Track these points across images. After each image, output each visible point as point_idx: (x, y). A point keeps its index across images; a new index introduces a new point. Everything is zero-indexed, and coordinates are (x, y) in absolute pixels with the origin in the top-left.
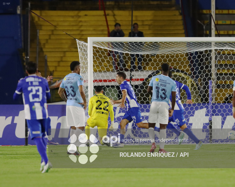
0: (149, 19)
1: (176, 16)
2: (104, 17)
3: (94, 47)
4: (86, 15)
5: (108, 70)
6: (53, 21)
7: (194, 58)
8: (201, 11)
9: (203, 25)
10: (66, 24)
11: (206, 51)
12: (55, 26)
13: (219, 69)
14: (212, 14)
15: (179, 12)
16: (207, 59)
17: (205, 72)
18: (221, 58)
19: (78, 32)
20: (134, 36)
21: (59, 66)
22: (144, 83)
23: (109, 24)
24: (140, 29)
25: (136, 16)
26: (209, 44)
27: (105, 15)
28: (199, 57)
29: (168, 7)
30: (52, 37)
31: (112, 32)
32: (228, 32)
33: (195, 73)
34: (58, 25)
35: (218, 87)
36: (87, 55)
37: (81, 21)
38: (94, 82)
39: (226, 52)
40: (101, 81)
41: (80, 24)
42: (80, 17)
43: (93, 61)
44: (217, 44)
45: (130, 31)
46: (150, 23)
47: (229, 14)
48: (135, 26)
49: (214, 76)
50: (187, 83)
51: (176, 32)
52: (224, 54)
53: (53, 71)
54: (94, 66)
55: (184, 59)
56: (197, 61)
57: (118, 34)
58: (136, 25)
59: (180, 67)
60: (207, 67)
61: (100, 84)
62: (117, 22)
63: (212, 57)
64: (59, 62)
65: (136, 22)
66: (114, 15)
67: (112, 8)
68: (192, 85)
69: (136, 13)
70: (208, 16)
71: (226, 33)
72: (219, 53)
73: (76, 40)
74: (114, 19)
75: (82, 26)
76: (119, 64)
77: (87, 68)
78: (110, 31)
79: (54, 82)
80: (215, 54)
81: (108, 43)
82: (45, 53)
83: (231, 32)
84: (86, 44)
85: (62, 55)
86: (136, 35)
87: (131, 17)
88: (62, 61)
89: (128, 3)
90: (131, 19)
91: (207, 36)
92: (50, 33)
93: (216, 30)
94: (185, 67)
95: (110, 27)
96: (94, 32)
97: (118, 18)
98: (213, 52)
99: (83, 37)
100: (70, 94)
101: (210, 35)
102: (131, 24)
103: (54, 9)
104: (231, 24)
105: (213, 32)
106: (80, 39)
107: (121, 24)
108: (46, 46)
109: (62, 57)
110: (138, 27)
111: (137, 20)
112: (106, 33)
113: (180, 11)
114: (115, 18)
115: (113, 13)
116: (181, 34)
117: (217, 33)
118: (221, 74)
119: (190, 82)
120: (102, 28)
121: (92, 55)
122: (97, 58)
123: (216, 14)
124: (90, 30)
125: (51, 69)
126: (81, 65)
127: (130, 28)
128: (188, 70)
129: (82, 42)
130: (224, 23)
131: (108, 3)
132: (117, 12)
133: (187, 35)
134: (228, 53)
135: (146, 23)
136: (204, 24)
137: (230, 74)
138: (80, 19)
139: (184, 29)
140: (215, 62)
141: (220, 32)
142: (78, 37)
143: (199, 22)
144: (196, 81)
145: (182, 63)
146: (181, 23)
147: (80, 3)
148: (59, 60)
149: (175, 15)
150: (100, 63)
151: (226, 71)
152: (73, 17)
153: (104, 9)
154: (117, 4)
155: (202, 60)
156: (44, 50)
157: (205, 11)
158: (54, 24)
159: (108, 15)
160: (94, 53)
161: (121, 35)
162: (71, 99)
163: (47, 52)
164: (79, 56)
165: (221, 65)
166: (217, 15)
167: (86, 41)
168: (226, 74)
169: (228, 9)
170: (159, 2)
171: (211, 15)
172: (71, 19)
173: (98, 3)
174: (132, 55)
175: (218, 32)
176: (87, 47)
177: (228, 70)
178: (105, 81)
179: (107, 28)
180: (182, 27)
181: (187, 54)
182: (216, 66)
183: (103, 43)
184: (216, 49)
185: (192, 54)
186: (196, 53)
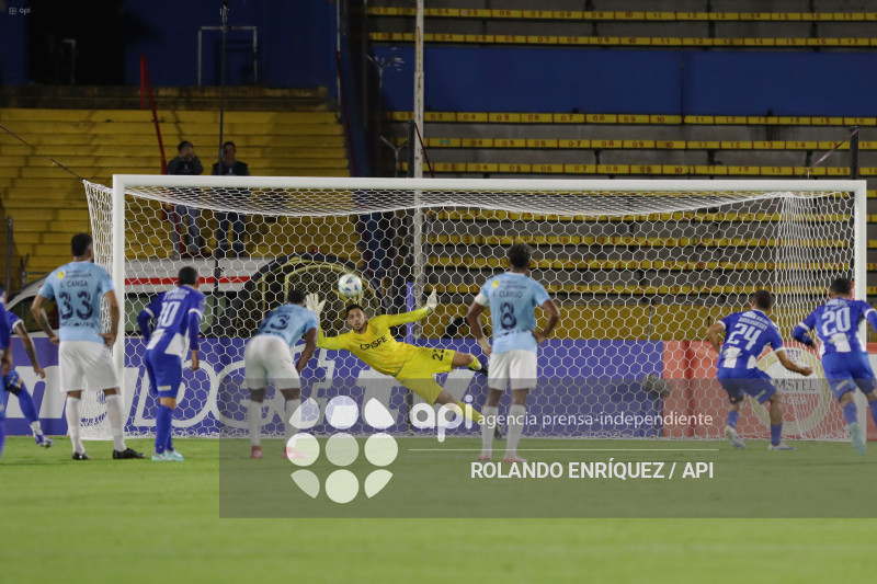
0: (264, 131)
1: (327, 125)
2: (153, 125)
3: (128, 198)
4: (109, 121)
5: (162, 255)
6: (29, 133)
7: (372, 226)
8: (389, 114)
9: (394, 147)
10: (60, 142)
11: (400, 213)
12: (33, 147)
13: (432, 256)
14: (417, 121)
15: (336, 116)
16: (403, 232)
17: (399, 262)
18: (438, 228)
19: (89, 162)
20: (225, 173)
21: (41, 243)
22: (249, 286)
23: (164, 143)
24: (240, 156)
25: (231, 125)
26: (407, 195)
27: (156, 122)
29: (310, 104)
30: (27, 173)
31: (170, 162)
32: (453, 167)
33: (374, 265)
34: (40, 144)
36: (110, 217)
37: (96, 135)
38: (126, 282)
39: (449, 215)
40: (144, 280)
41: (95, 142)
42: (94, 124)
43: (126, 232)
44: (430, 194)
45: (216, 161)
46: (263, 141)
47: (457, 122)
48: (227, 148)
49: (419, 274)
51: (329, 164)
52: (444, 220)
53: (28, 256)
54: (127, 245)
55: (348, 228)
56: (379, 235)
57: (186, 167)
58: (229, 147)
59: (338, 248)
60: (404, 251)
61: (143, 289)
62: (185, 138)
63: (415, 227)
64: (42, 233)
65: (230, 139)
66: (177, 122)
67: (173, 105)
69: (229, 117)
70: (406, 126)
71: (449, 170)
72: (432, 218)
73: (84, 180)
74: (177, 133)
75: (98, 146)
76: (187, 239)
77: (109, 250)
78: (168, 160)
79: (28, 282)
80: (424, 220)
81: (162, 189)
82: (8, 212)
83: (461, 167)
84: (107, 190)
85: (49, 218)
86: (231, 170)
87: (219, 125)
88: (49, 232)
89: (212, 94)
90: (218, 132)
91: (402, 174)
92: (21, 163)
93: (426, 160)
94: (349, 248)
95: (166, 150)
96: (128, 163)
97: (187, 130)
98: (418, 214)
99: (100, 175)
100: (75, 312)
101: (411, 175)
102: (218, 143)
103: (32, 105)
104: (461, 148)
105: (419, 166)
106: (93, 179)
107: (194, 144)
108: (12, 196)
109: (48, 222)
110: (235, 151)
111: (231, 135)
112: (158, 164)
113: (339, 114)
114: (179, 129)
115: (176, 116)
116: (341, 168)
117: (428, 169)
118: (439, 268)
120: (148, 154)
121: (123, 218)
122: (135, 226)
123: (425, 122)
124: (118, 157)
125: (22, 251)
126: (95, 241)
127: (216, 153)
128: (356, 258)
129: (98, 187)
130: (445, 145)
131: (162, 93)
132: (184, 115)
133: (355, 173)
134: (454, 217)
135: (255, 141)
136: (397, 147)
137: (448, 268)
138: (94, 131)
139: (347, 157)
140: (424, 240)
141: (434, 166)
142: (90, 175)
143: (385, 140)
145: (343, 238)
146: (340, 141)
147: (96, 90)
148: (42, 228)
149: (326, 123)
150: (141, 237)
151: (450, 262)
152: (76, 124)
153: (153, 106)
154: (185, 94)
156: (6, 204)
157: (398, 116)
158: (32, 140)
159: (162, 121)
160: (128, 214)
161: (195, 169)
162: (77, 325)
163: (12, 209)
164: (89, 221)
165: (438, 246)
166: (428, 126)
167: (108, 183)
168: (451, 268)
169: (456, 111)
170: (286, 92)
171: (413, 125)
172: (72, 130)
173: (139, 93)
174: (220, 216)
175: (431, 165)
176: (109, 198)
177: (455, 257)
178: (156, 281)
179: (159, 154)
180: (342, 153)
181: (354, 219)
182: (426, 248)
183: (149, 188)
184: (423, 206)
185: (365, 218)
186: (376, 216)
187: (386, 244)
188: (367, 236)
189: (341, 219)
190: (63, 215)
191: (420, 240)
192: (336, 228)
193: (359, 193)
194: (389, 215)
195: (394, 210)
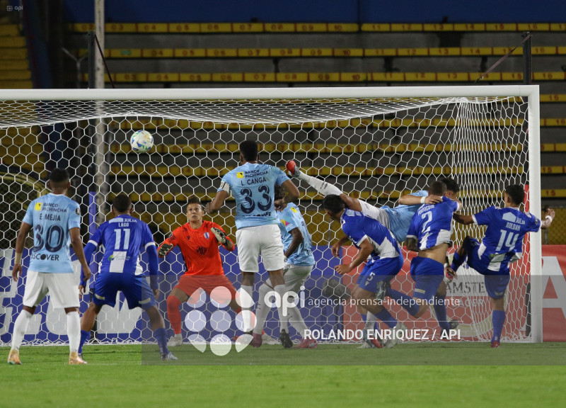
7: (55, 137)
8: (70, 26)
9: (75, 59)
11: (83, 123)
13: (115, 165)
14: (97, 33)
15: (18, 28)
16: (85, 141)
17: (82, 171)
18: (120, 137)
26: (88, 105)
28: (67, 135)
32: (135, 77)
39: (131, 125)
44: (111, 105)
47: (137, 33)
49: (102, 183)
51: (10, 76)
55: (31, 139)
59: (20, 159)
60: (87, 160)
63: (97, 137)
70: (86, 37)
71: (131, 80)
72: (115, 127)
80: (106, 130)
83: (142, 77)
91: (84, 85)
93: (107, 71)
94: (32, 158)
98: (100, 124)
101: (93, 86)
104: (142, 58)
105: (100, 76)
113: (21, 26)
116: (24, 80)
117: (108, 80)
118: (122, 177)
123: (106, 34)
128: (39, 168)
130: (126, 56)
133: (38, 85)
134: (136, 127)
136: (78, 58)
139: (29, 69)
140: (107, 149)
141: (115, 78)
143: (67, 52)
145: (25, 149)
146: (23, 53)
149: (8, 36)
151: (133, 170)
155: (73, 143)
157: (79, 27)
165: (121, 156)
166: (110, 37)
168: (133, 177)
169: (137, 22)
171: (94, 37)
175: (112, 76)
177: (138, 166)
180: (25, 65)
181: (36, 129)
182: (109, 157)
184: (105, 116)
185: (48, 129)
186: (59, 126)
187: (68, 154)
188: (50, 147)
189: (24, 131)
191: (103, 150)
192: (19, 140)
193: (41, 104)
194: (71, 125)
195: (77, 120)
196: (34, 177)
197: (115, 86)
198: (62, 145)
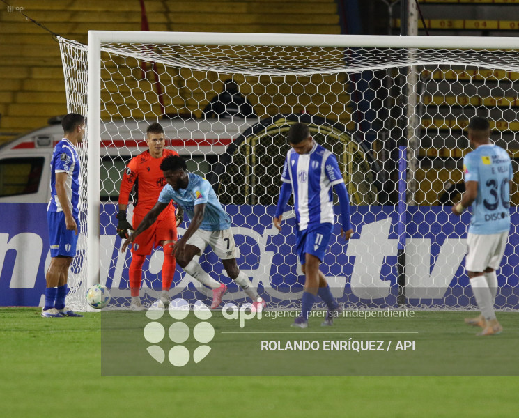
3: (104, 56)
5: (138, 117)
9: (388, 3)
11: (393, 71)
13: (426, 118)
16: (395, 92)
17: (390, 124)
18: (432, 88)
19: (65, 17)
21: (14, 102)
22: (232, 149)
26: (399, 53)
28: (375, 84)
32: (451, 23)
35: (426, 164)
36: (84, 77)
38: (102, 145)
39: (444, 74)
40: (119, 143)
43: (102, 92)
44: (424, 52)
49: (413, 137)
50: (342, 151)
51: (317, 20)
52: (439, 80)
54: (102, 104)
55: (337, 87)
59: (325, 109)
60: (396, 112)
61: (119, 151)
63: (409, 87)
64: (14, 92)
68: (358, 158)
71: (446, 27)
73: (58, 37)
80: (417, 80)
81: (140, 46)
83: (458, 24)
84: (82, 48)
85: (22, 76)
88: (22, 91)
91: (396, 31)
93: (421, 16)
94: (338, 108)
95: (147, 5)
96: (105, 19)
98: (413, 72)
99: (77, 31)
101: (405, 33)
104: (459, 3)
105: (413, 22)
106: (68, 36)
109: (22, 81)
112: (138, 19)
116: (331, 25)
117: (422, 26)
118: (432, 131)
119: (351, 150)
120: (127, 8)
121: (99, 77)
122: (110, 85)
124: (96, 12)
128: (345, 119)
129: (73, 44)
133: (346, 30)
134: (450, 77)
136: (390, 2)
139: (338, 13)
140: (418, 101)
142: (64, 31)
144: (366, 149)
145: (330, 98)
148: (15, 87)
150: (117, 98)
151: (444, 123)
155: (382, 94)
160: (103, 73)
165: (432, 108)
167: (84, 40)
168: (444, 131)
175: (426, 22)
176: (84, 57)
177: (450, 119)
179: (139, 9)
180: (332, 9)
181: (343, 77)
183: (127, 45)
184: (417, 64)
187: (377, 105)
189: (330, 78)
190: (37, 74)
191: (414, 102)
192: (324, 88)
195: (386, 68)
196: (339, 128)
197: (429, 32)
198: (369, 95)
